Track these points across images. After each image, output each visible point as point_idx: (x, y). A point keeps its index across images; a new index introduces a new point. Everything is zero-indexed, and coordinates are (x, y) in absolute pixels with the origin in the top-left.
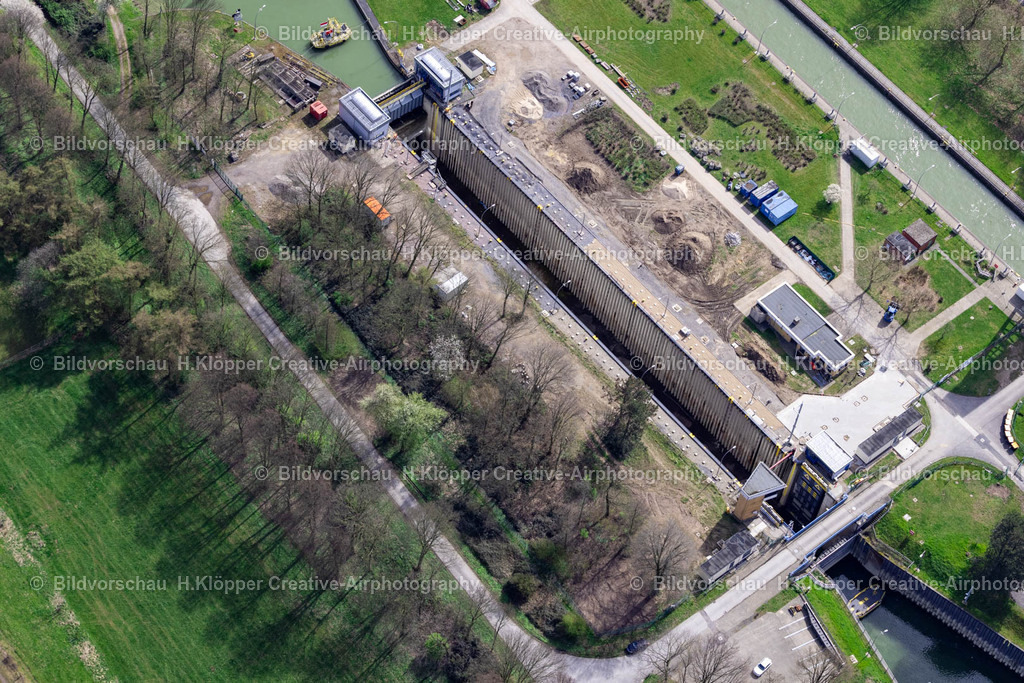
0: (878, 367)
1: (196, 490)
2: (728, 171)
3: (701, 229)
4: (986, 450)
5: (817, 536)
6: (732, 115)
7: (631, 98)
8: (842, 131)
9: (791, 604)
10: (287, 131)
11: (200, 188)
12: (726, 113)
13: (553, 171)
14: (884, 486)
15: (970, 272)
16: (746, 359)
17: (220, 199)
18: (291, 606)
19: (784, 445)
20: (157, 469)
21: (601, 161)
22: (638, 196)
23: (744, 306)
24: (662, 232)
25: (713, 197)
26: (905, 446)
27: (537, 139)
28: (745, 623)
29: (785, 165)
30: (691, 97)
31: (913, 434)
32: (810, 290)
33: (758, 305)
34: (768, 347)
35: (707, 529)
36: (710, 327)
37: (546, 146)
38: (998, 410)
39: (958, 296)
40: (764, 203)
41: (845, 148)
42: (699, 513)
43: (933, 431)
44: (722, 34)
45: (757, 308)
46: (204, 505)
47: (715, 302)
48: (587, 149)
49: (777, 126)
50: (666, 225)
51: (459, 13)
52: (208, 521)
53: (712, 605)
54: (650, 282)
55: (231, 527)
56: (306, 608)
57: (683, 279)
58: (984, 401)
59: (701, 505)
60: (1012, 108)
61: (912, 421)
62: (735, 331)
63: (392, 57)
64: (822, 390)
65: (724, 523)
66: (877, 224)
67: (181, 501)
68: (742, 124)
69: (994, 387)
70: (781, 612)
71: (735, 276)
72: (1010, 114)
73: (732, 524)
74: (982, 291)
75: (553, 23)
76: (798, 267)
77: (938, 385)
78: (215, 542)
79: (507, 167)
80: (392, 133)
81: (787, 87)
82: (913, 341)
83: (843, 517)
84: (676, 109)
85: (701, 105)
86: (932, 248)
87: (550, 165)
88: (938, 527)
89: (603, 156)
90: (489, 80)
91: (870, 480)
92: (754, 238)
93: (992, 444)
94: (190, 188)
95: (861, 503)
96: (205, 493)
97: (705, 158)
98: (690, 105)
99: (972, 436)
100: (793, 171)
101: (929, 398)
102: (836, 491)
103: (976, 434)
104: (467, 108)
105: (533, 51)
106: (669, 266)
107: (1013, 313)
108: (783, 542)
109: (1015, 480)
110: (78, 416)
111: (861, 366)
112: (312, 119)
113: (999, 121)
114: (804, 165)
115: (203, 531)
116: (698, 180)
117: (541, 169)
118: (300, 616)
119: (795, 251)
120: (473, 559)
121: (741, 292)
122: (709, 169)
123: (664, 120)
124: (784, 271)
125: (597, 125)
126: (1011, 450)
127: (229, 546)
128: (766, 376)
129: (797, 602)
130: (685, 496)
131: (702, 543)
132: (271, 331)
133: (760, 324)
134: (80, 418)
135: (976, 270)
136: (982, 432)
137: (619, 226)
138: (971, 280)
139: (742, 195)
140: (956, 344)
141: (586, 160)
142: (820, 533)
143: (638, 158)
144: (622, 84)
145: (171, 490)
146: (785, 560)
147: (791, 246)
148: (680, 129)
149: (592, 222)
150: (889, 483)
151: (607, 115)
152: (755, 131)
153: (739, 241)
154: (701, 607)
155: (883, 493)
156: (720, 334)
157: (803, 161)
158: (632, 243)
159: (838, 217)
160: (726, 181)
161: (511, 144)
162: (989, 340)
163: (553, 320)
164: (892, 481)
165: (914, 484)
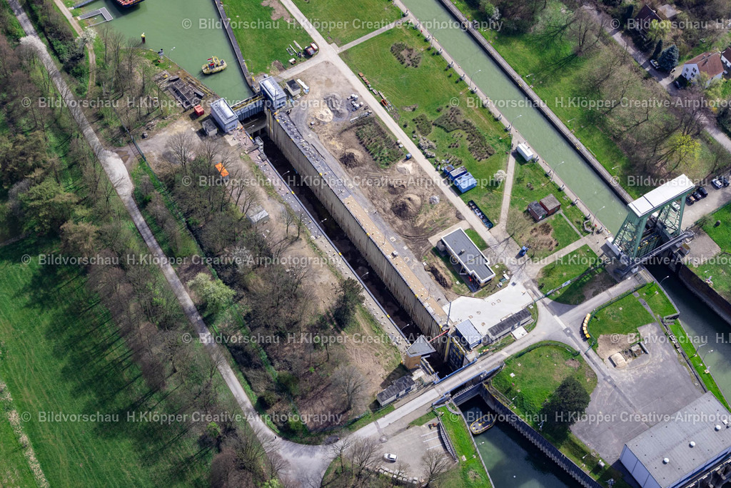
0: (511, 283)
1: (92, 328)
2: (438, 160)
3: (416, 193)
4: (570, 338)
5: (454, 382)
6: (447, 125)
7: (388, 112)
8: (514, 138)
9: (431, 422)
10: (179, 122)
11: (123, 152)
12: (443, 124)
13: (333, 153)
14: (502, 355)
15: (579, 228)
16: (430, 273)
17: (133, 159)
18: (135, 399)
19: (444, 326)
20: (72, 314)
21: (362, 148)
22: (381, 171)
23: (434, 241)
24: (392, 193)
25: (427, 174)
26: (519, 332)
27: (326, 134)
28: (400, 431)
29: (475, 157)
30: (425, 113)
31: (525, 325)
32: (476, 233)
33: (441, 240)
34: (445, 266)
35: (387, 373)
36: (411, 252)
37: (331, 138)
38: (581, 313)
39: (569, 242)
40: (456, 179)
41: (514, 149)
42: (384, 363)
43: (538, 324)
44: (450, 76)
45: (440, 242)
46: (96, 336)
47: (416, 237)
48: (355, 141)
49: (473, 133)
50: (395, 189)
51: (293, 57)
52: (96, 346)
53: (383, 418)
54: (379, 222)
55: (109, 351)
56: (144, 401)
57: (399, 222)
58: (574, 307)
59: (386, 358)
60: (624, 129)
61: (525, 316)
62: (427, 255)
63: (248, 81)
64: (473, 294)
65: (398, 370)
66: (525, 195)
67: (83, 334)
68: (452, 130)
69: (582, 299)
70: (424, 426)
71: (432, 222)
72: (621, 133)
73: (403, 372)
74: (584, 240)
75: (348, 65)
76: (472, 219)
77: (546, 296)
78: (97, 359)
79: (305, 149)
80: (240, 126)
81: (484, 110)
82: (535, 269)
83: (473, 371)
84: (414, 120)
85: (429, 118)
86: (558, 213)
87: (331, 150)
88: (531, 382)
89: (364, 146)
90: (304, 97)
91: (493, 351)
92: (448, 200)
93: (574, 334)
94: (117, 152)
95: (485, 364)
96: (97, 330)
97: (426, 150)
98: (422, 118)
99: (562, 328)
100: (479, 161)
101: (539, 304)
102: (471, 356)
103: (565, 327)
104: (288, 113)
105: (333, 82)
106: (393, 214)
107: (602, 255)
108: (433, 384)
109: (585, 357)
110: (33, 280)
111: (500, 281)
112: (195, 116)
113: (614, 137)
114: (487, 158)
115: (92, 352)
116: (420, 164)
117: (325, 152)
118: (139, 406)
119: (472, 209)
120: (243, 380)
121: (433, 232)
122: (427, 157)
123: (405, 126)
124: (462, 221)
125: (364, 127)
126: (585, 339)
127: (106, 361)
128: (440, 283)
129: (435, 421)
130: (378, 352)
131: (383, 381)
132: (149, 238)
133: (442, 252)
134: (33, 282)
135: (583, 227)
136: (569, 326)
137: (367, 188)
138: (579, 233)
139: (445, 174)
140: (562, 271)
141: (352, 147)
142: (456, 381)
143: (385, 148)
144: (383, 104)
145: (78, 326)
146: (433, 395)
147: (469, 206)
148: (414, 132)
149: (351, 185)
150: (505, 354)
151: (371, 122)
152: (460, 135)
153: (438, 201)
154: (375, 419)
155: (500, 359)
156: (416, 256)
157: (486, 155)
158: (373, 199)
159: (502, 190)
160: (436, 164)
161: (310, 136)
162: (583, 271)
163: (317, 242)
164: (507, 352)
165: (520, 355)
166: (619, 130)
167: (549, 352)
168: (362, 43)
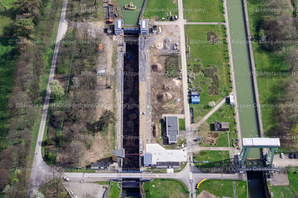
0: (183, 149)
1: (11, 82)
2: (192, 85)
3: (172, 94)
4: (190, 184)
5: (127, 175)
6: (208, 73)
7: (186, 56)
8: (232, 92)
9: (105, 186)
10: (100, 22)
11: (71, 23)
12: (206, 72)
13: (151, 62)
14: (156, 176)
15: (231, 143)
16: (152, 128)
17: (72, 28)
18: (5, 116)
19: (141, 151)
21: (164, 66)
22: (165, 78)
23: (164, 116)
24: (162, 89)
25: (183, 89)
26: (170, 171)
27: (154, 53)
28: (91, 182)
29: (209, 92)
30: (201, 64)
31: (175, 169)
32: (185, 122)
33: (166, 117)
34: (160, 128)
35: (104, 157)
36: (151, 116)
37: (155, 56)
38: (203, 177)
39: (222, 146)
40: (192, 96)
41: (228, 97)
42: (106, 153)
43: (181, 172)
44: (224, 55)
46: (9, 86)
47: (158, 111)
48: (164, 61)
49: (216, 82)
50: (164, 88)
51: (165, 17)
52: (7, 89)
53: (88, 173)
54: (148, 98)
55: (10, 94)
56: (7, 119)
57: (156, 102)
58: (202, 173)
59: (108, 151)
60: (285, 112)
61: (177, 165)
62: (157, 120)
63: (140, 19)
64: (163, 146)
65: (108, 159)
66: (218, 118)
68: (207, 77)
70: (101, 186)
71: (169, 109)
73: (111, 160)
74: (229, 149)
75: (185, 31)
76: (187, 116)
77: (194, 162)
78: (3, 95)
79: (141, 55)
80: (123, 34)
81: (228, 75)
82: (198, 149)
83: (138, 175)
84: (194, 65)
85: (202, 67)
86: (227, 132)
87: (151, 60)
88: (159, 193)
89: (166, 65)
90: (157, 35)
91: (153, 172)
92: (183, 103)
93: (193, 184)
94: (68, 22)
95: (146, 176)
96: (12, 84)
97: (190, 79)
98: (199, 66)
99: (190, 179)
100: (209, 94)
101: (188, 164)
102: (142, 169)
103: (191, 179)
104: (145, 38)
105: (173, 34)
106: (156, 98)
107: (232, 159)
108: (118, 172)
109: (190, 196)
111: (179, 146)
112: (108, 22)
113: (277, 113)
114: (214, 94)
115: (4, 91)
116: (183, 83)
117: (148, 60)
118: (4, 119)
119: (190, 112)
121: (166, 113)
122: (188, 82)
123: (189, 65)
124: (183, 115)
125: (171, 58)
126: (196, 188)
127: (5, 97)
128: (153, 134)
129: (107, 186)
130: (106, 147)
131: (99, 159)
132: (54, 59)
133: (163, 122)
135: (233, 143)
136: (193, 179)
137: (154, 82)
138: (229, 145)
139: (190, 92)
140: (209, 156)
141: (160, 63)
142: (129, 175)
143: (174, 70)
144: (187, 52)
146: (115, 176)
147: (190, 110)
148: (191, 70)
149: (148, 78)
150: (157, 176)
151: (176, 57)
152: (209, 80)
153: (179, 102)
154: (85, 172)
155: (153, 177)
156: (152, 119)
158: (153, 87)
159: (210, 111)
160: (190, 86)
161: (147, 51)
162: (218, 160)
163: (117, 93)
164: (159, 176)
165: (163, 180)
166: (282, 111)
167: (177, 185)
168: (197, 25)
